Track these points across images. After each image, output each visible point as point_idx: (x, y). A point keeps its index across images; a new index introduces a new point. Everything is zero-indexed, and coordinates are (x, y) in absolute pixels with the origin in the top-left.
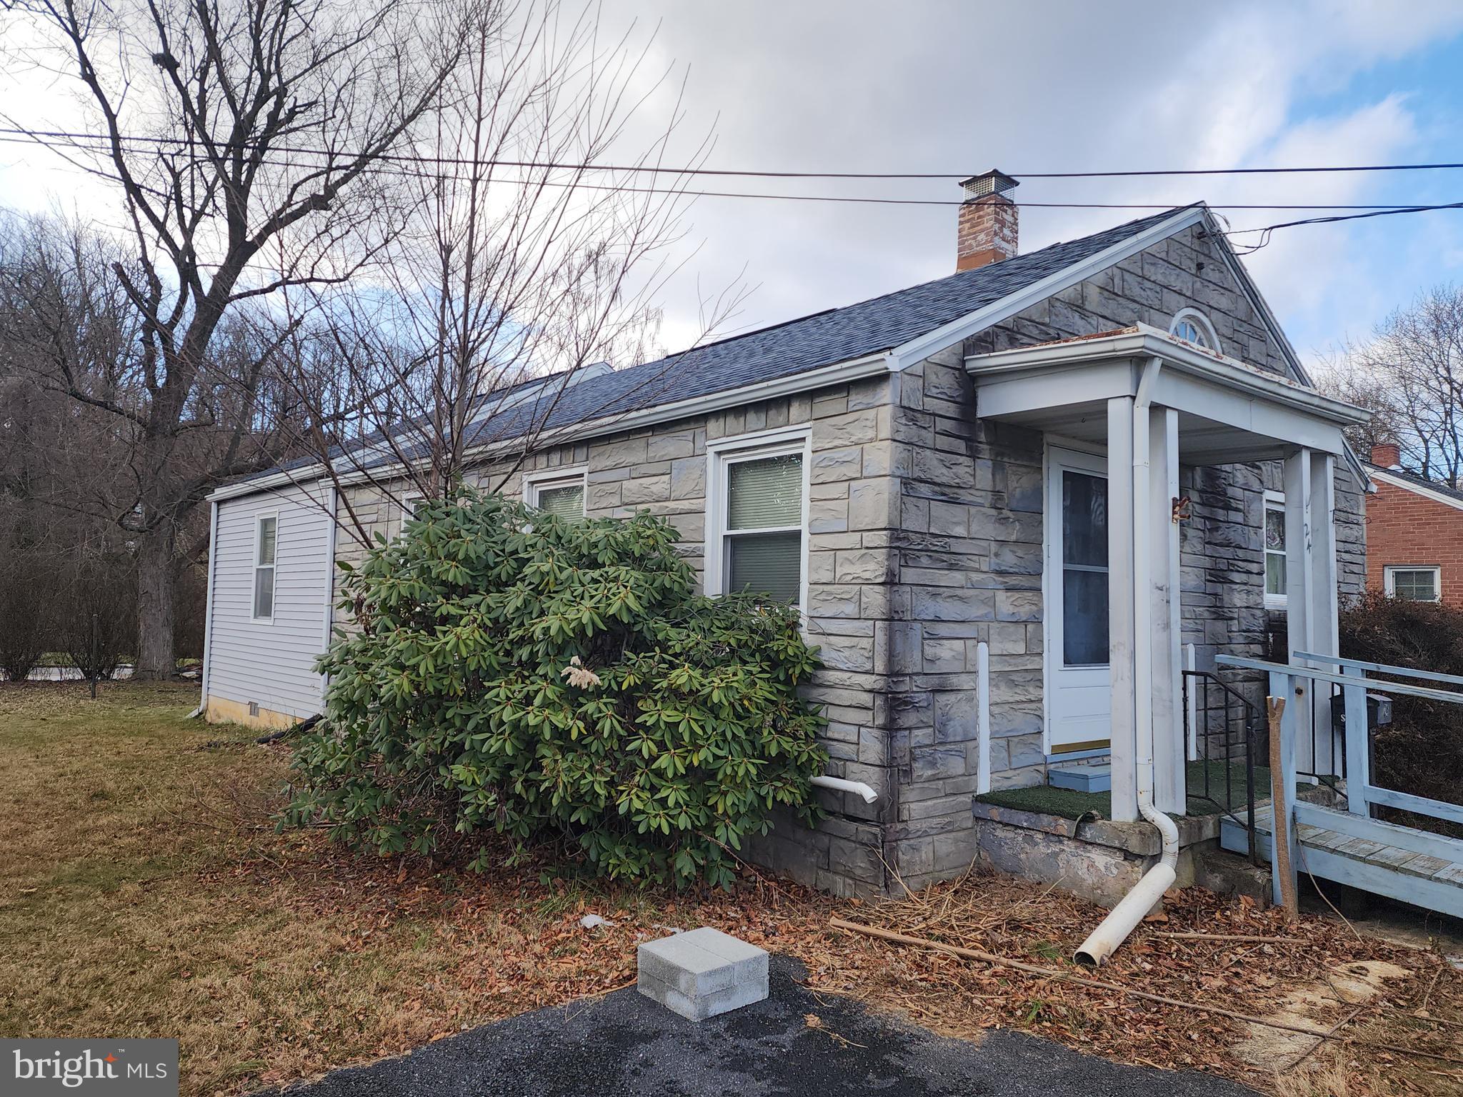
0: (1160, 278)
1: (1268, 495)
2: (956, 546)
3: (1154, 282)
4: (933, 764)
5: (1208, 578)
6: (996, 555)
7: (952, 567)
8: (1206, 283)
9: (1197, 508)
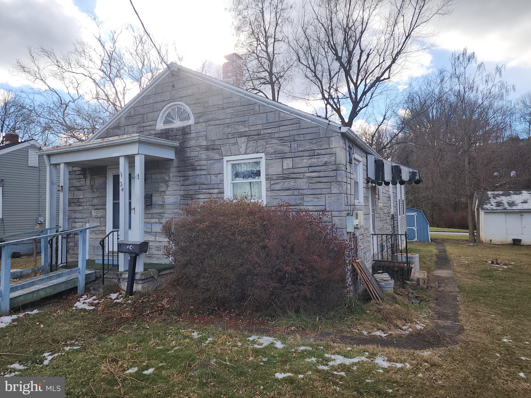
1: (226, 159)
2: (80, 200)
3: (149, 104)
4: (74, 251)
5: (182, 198)
6: (91, 201)
7: (79, 206)
8: (178, 90)
9: (175, 174)
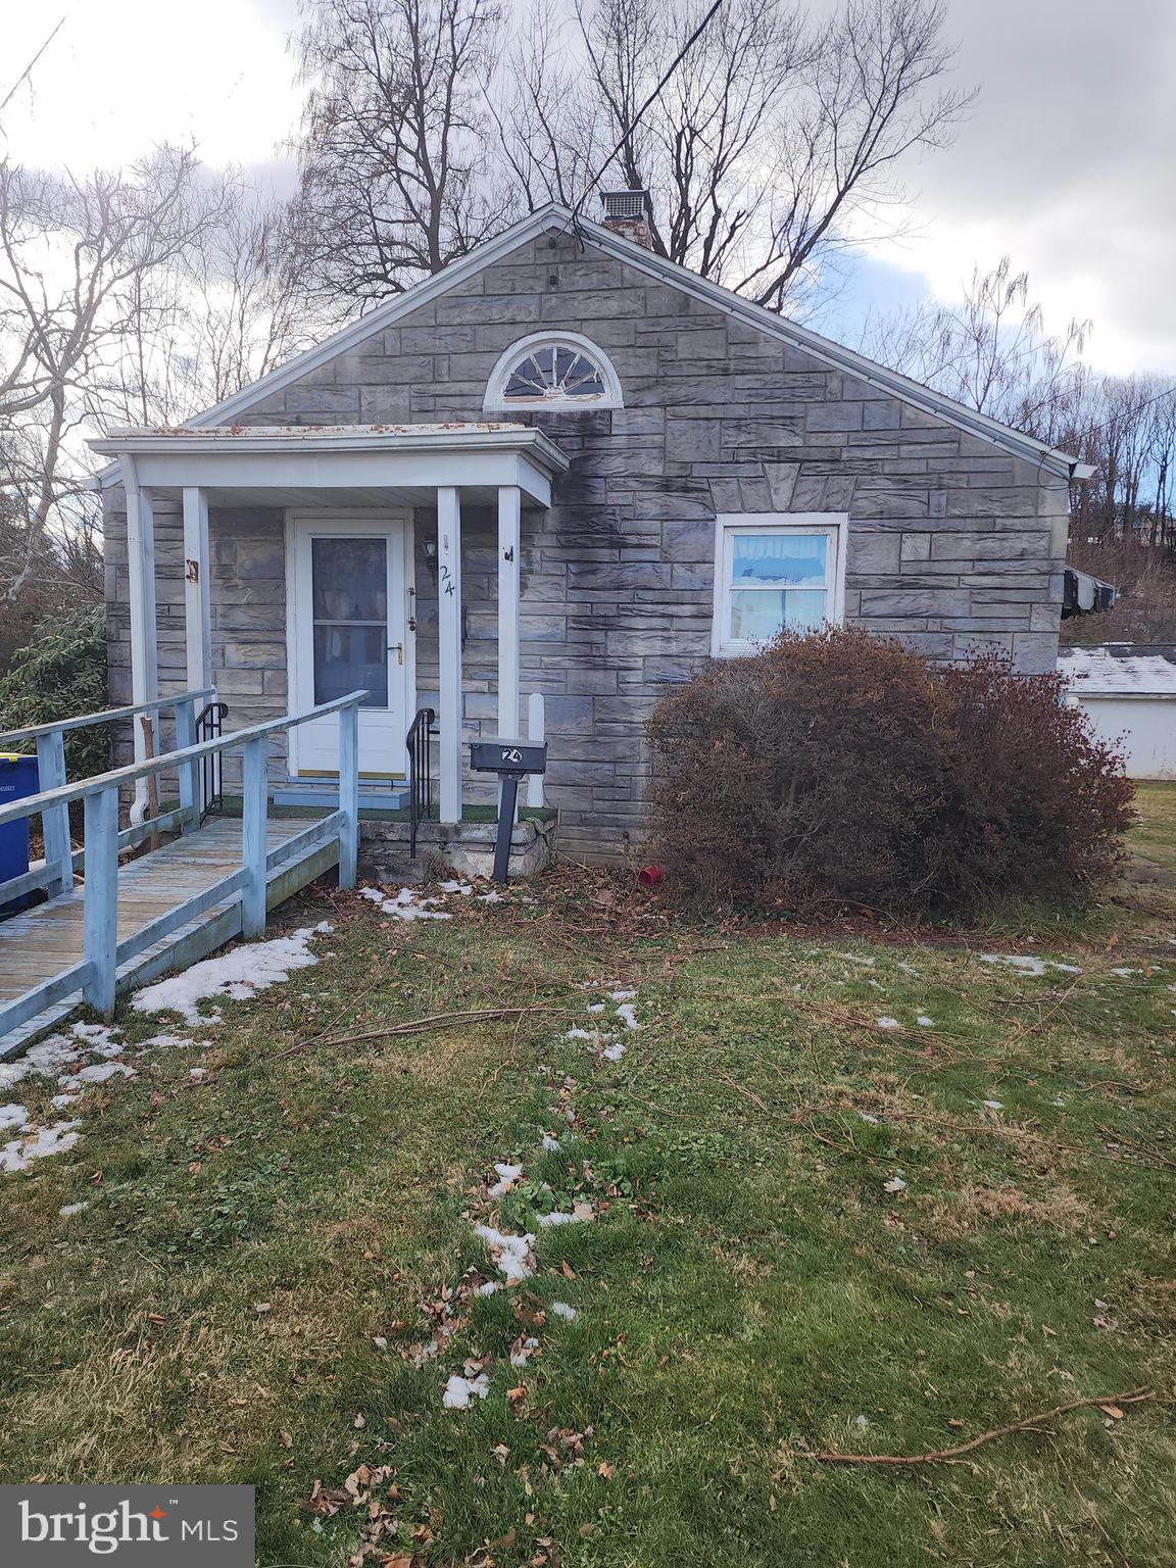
1: (723, 520)
5: (573, 625)
6: (224, 616)
8: (567, 296)
9: (549, 552)
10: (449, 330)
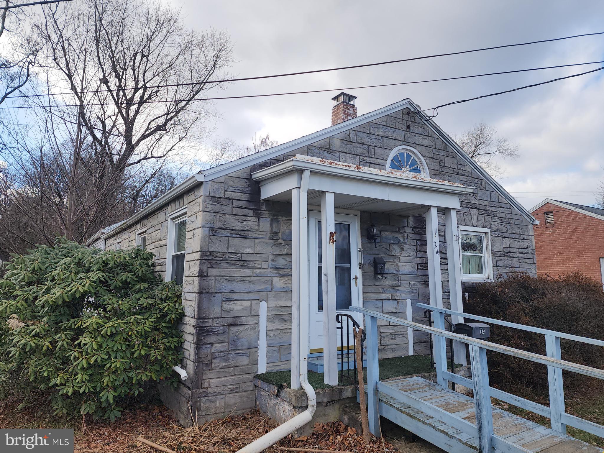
0: (381, 133)
1: (461, 228)
2: (245, 257)
3: (378, 135)
4: (227, 360)
5: (420, 267)
6: (273, 261)
7: (242, 267)
8: (413, 134)
9: (411, 235)
10: (374, 137)
